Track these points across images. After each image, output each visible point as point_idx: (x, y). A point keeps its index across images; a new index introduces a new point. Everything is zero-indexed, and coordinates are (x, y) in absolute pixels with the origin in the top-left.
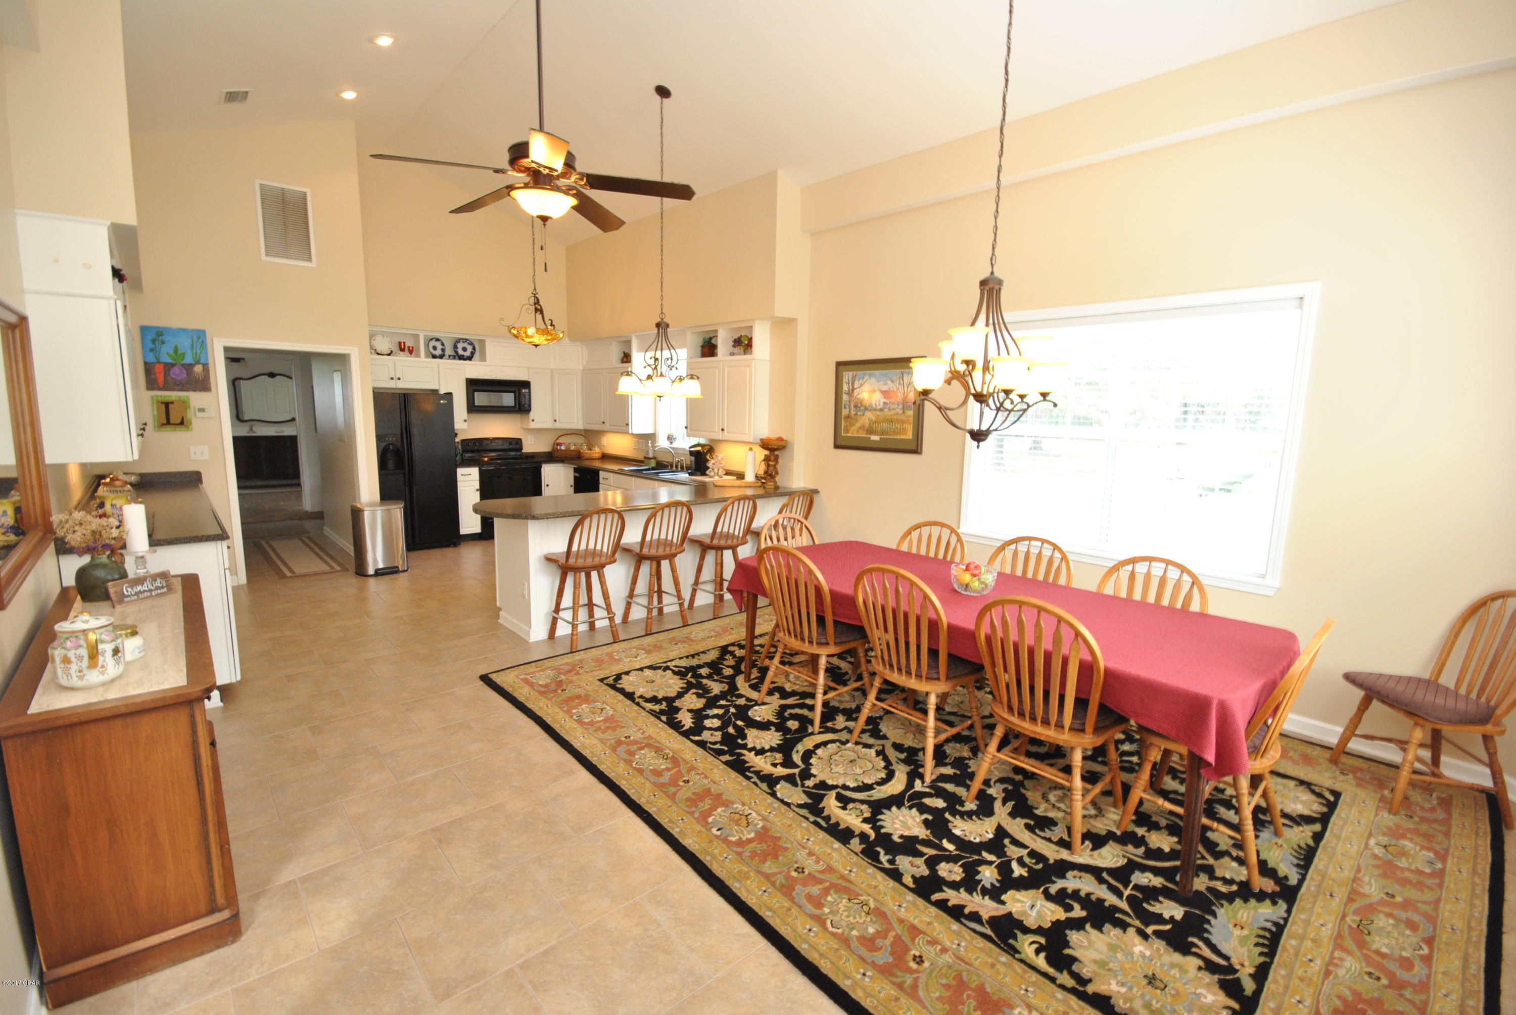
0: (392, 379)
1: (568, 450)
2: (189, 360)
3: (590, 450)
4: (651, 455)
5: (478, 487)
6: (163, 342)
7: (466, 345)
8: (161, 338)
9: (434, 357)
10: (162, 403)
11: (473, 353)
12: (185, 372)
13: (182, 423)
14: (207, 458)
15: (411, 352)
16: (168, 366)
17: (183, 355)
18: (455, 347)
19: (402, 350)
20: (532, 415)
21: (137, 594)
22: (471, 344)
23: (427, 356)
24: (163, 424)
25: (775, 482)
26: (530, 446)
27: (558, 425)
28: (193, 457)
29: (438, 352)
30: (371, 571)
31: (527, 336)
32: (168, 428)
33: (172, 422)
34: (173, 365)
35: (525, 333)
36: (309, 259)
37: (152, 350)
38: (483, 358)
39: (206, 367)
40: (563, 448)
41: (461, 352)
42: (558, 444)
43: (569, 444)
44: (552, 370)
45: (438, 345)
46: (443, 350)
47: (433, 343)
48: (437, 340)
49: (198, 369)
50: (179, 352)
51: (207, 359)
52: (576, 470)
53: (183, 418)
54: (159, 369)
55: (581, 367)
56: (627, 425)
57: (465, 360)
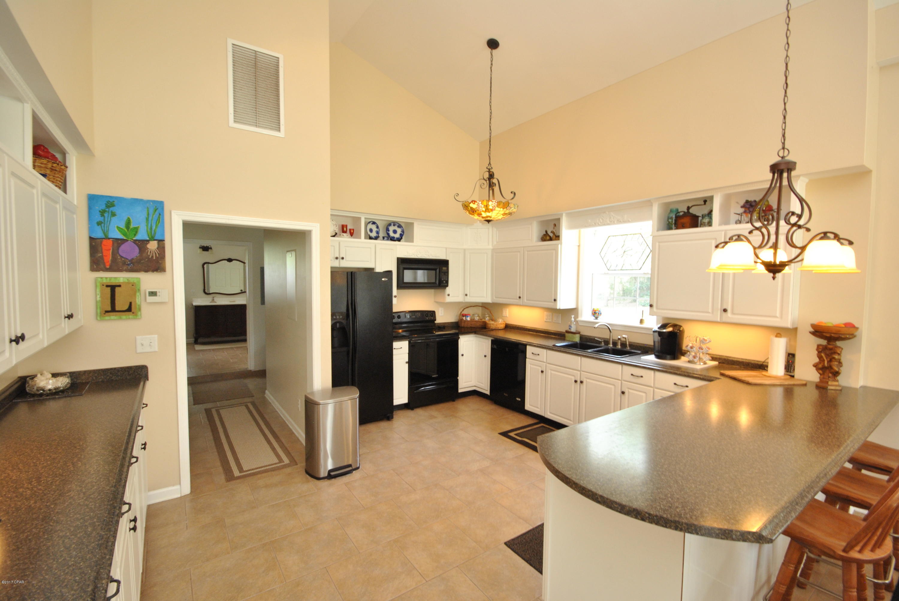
0: (337, 258)
1: (472, 320)
2: (142, 235)
3: (492, 320)
4: (573, 330)
5: (407, 360)
6: (114, 215)
7: (396, 228)
8: (111, 209)
9: (371, 238)
10: (107, 286)
11: (401, 235)
12: (137, 250)
13: (129, 310)
14: (157, 349)
15: (352, 234)
16: (119, 242)
17: (136, 230)
18: (388, 230)
19: (344, 232)
20: (448, 290)
22: (400, 226)
23: (365, 238)
24: (107, 312)
25: (836, 382)
26: (442, 318)
27: (469, 299)
28: (140, 349)
29: (374, 234)
30: (323, 473)
31: (487, 210)
32: (113, 316)
33: (117, 309)
34: (123, 241)
35: (487, 206)
36: (279, 130)
37: (99, 223)
38: (411, 239)
39: (161, 242)
40: (469, 319)
41: (392, 234)
42: (463, 315)
43: (474, 315)
44: (465, 250)
45: (374, 227)
46: (378, 233)
47: (370, 226)
48: (374, 223)
49: (153, 246)
50: (132, 226)
51: (163, 234)
52: (493, 342)
53: (131, 303)
54: (107, 247)
55: (490, 247)
56: (555, 300)
57: (395, 241)
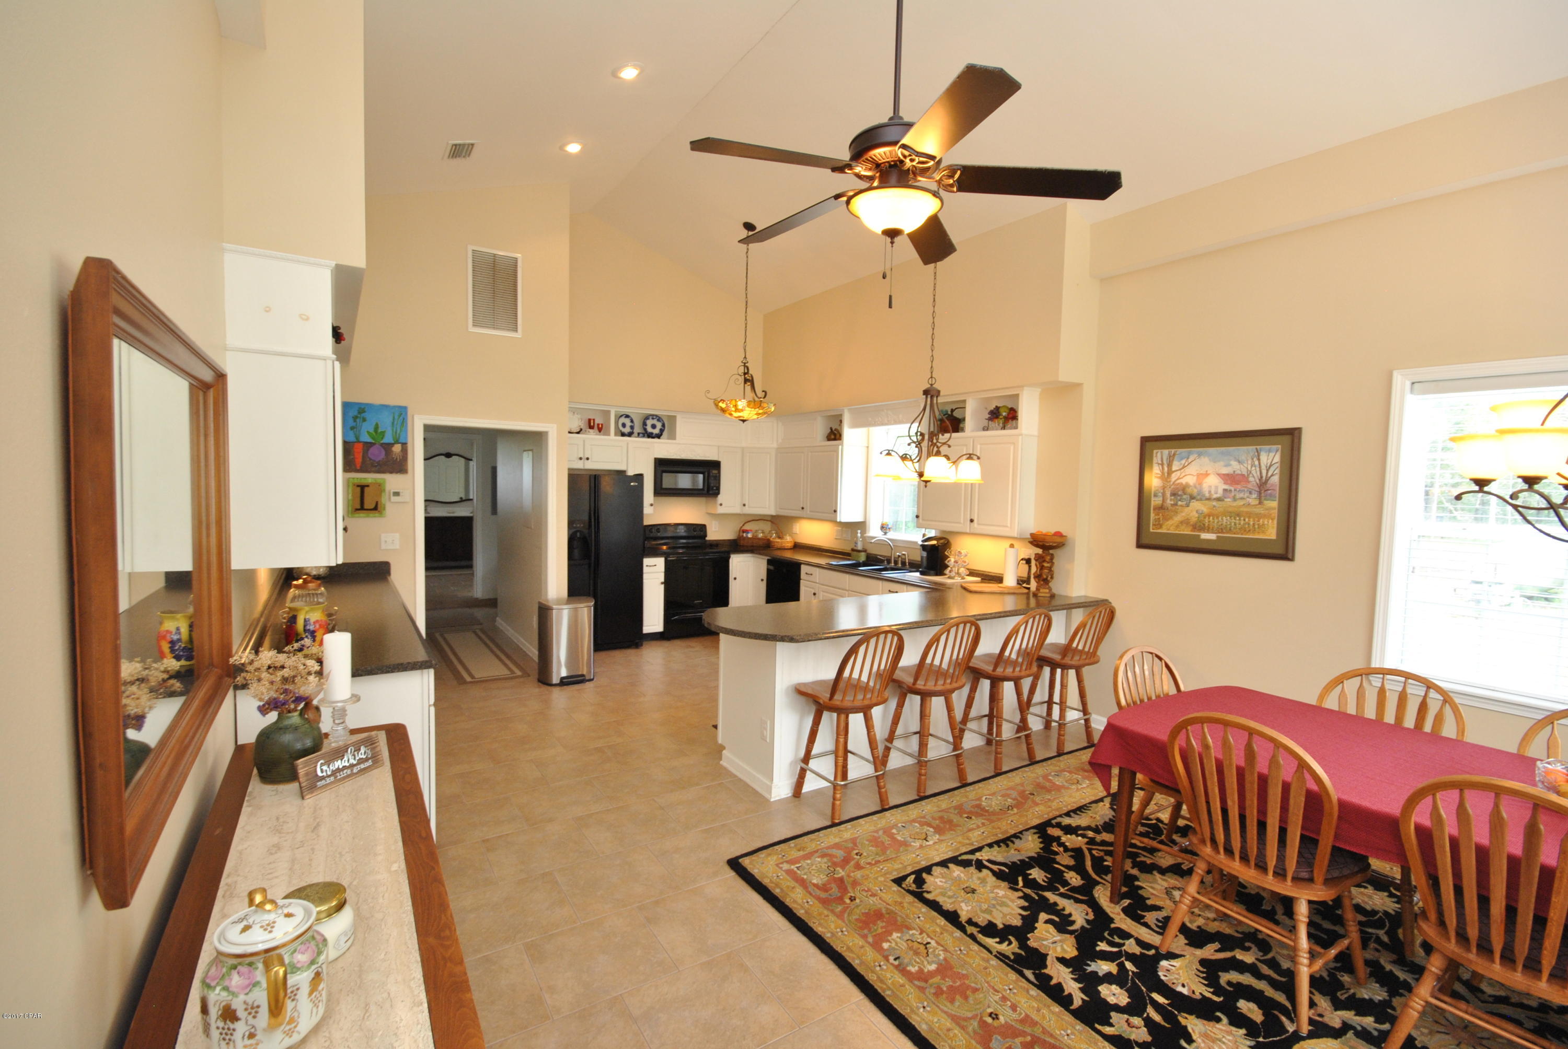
0: (581, 459)
1: (755, 538)
2: (388, 439)
3: (779, 538)
4: (860, 547)
5: (663, 580)
6: (364, 420)
7: (655, 422)
8: (363, 415)
9: (623, 435)
10: (358, 486)
11: (662, 431)
12: (383, 452)
13: (376, 508)
14: (398, 547)
15: (600, 430)
16: (368, 445)
17: (383, 433)
18: (645, 424)
19: (591, 427)
20: (721, 498)
21: (334, 773)
22: (659, 419)
23: (616, 435)
24: (357, 510)
25: (1050, 589)
26: (716, 533)
27: (748, 510)
28: (383, 547)
29: (627, 430)
30: (555, 680)
31: (737, 410)
32: (362, 514)
33: (365, 507)
34: (371, 444)
35: (736, 406)
36: (516, 330)
37: (352, 428)
38: (672, 436)
39: (404, 445)
40: (750, 535)
41: (650, 429)
42: (744, 531)
43: (756, 531)
44: (743, 449)
45: (627, 422)
46: (632, 427)
47: (623, 420)
48: (627, 416)
49: (397, 448)
50: (380, 430)
51: (406, 438)
52: (770, 562)
53: (377, 503)
54: (358, 450)
55: (775, 445)
56: (835, 511)
57: (653, 438)
